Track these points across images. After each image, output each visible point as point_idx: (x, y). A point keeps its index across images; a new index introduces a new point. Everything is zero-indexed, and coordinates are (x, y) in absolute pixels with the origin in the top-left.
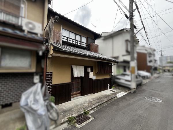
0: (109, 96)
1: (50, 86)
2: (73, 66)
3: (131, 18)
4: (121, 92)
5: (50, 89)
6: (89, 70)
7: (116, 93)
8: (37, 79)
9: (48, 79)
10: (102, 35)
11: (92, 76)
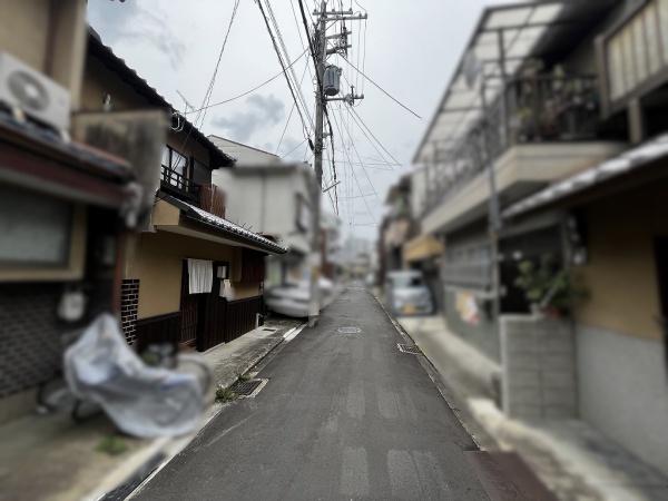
0: (266, 341)
1: (132, 323)
2: (190, 261)
3: (318, 149)
4: (288, 330)
5: (132, 334)
6: (222, 272)
7: (280, 334)
8: (74, 306)
9: (129, 303)
10: (237, 163)
11: (227, 291)
